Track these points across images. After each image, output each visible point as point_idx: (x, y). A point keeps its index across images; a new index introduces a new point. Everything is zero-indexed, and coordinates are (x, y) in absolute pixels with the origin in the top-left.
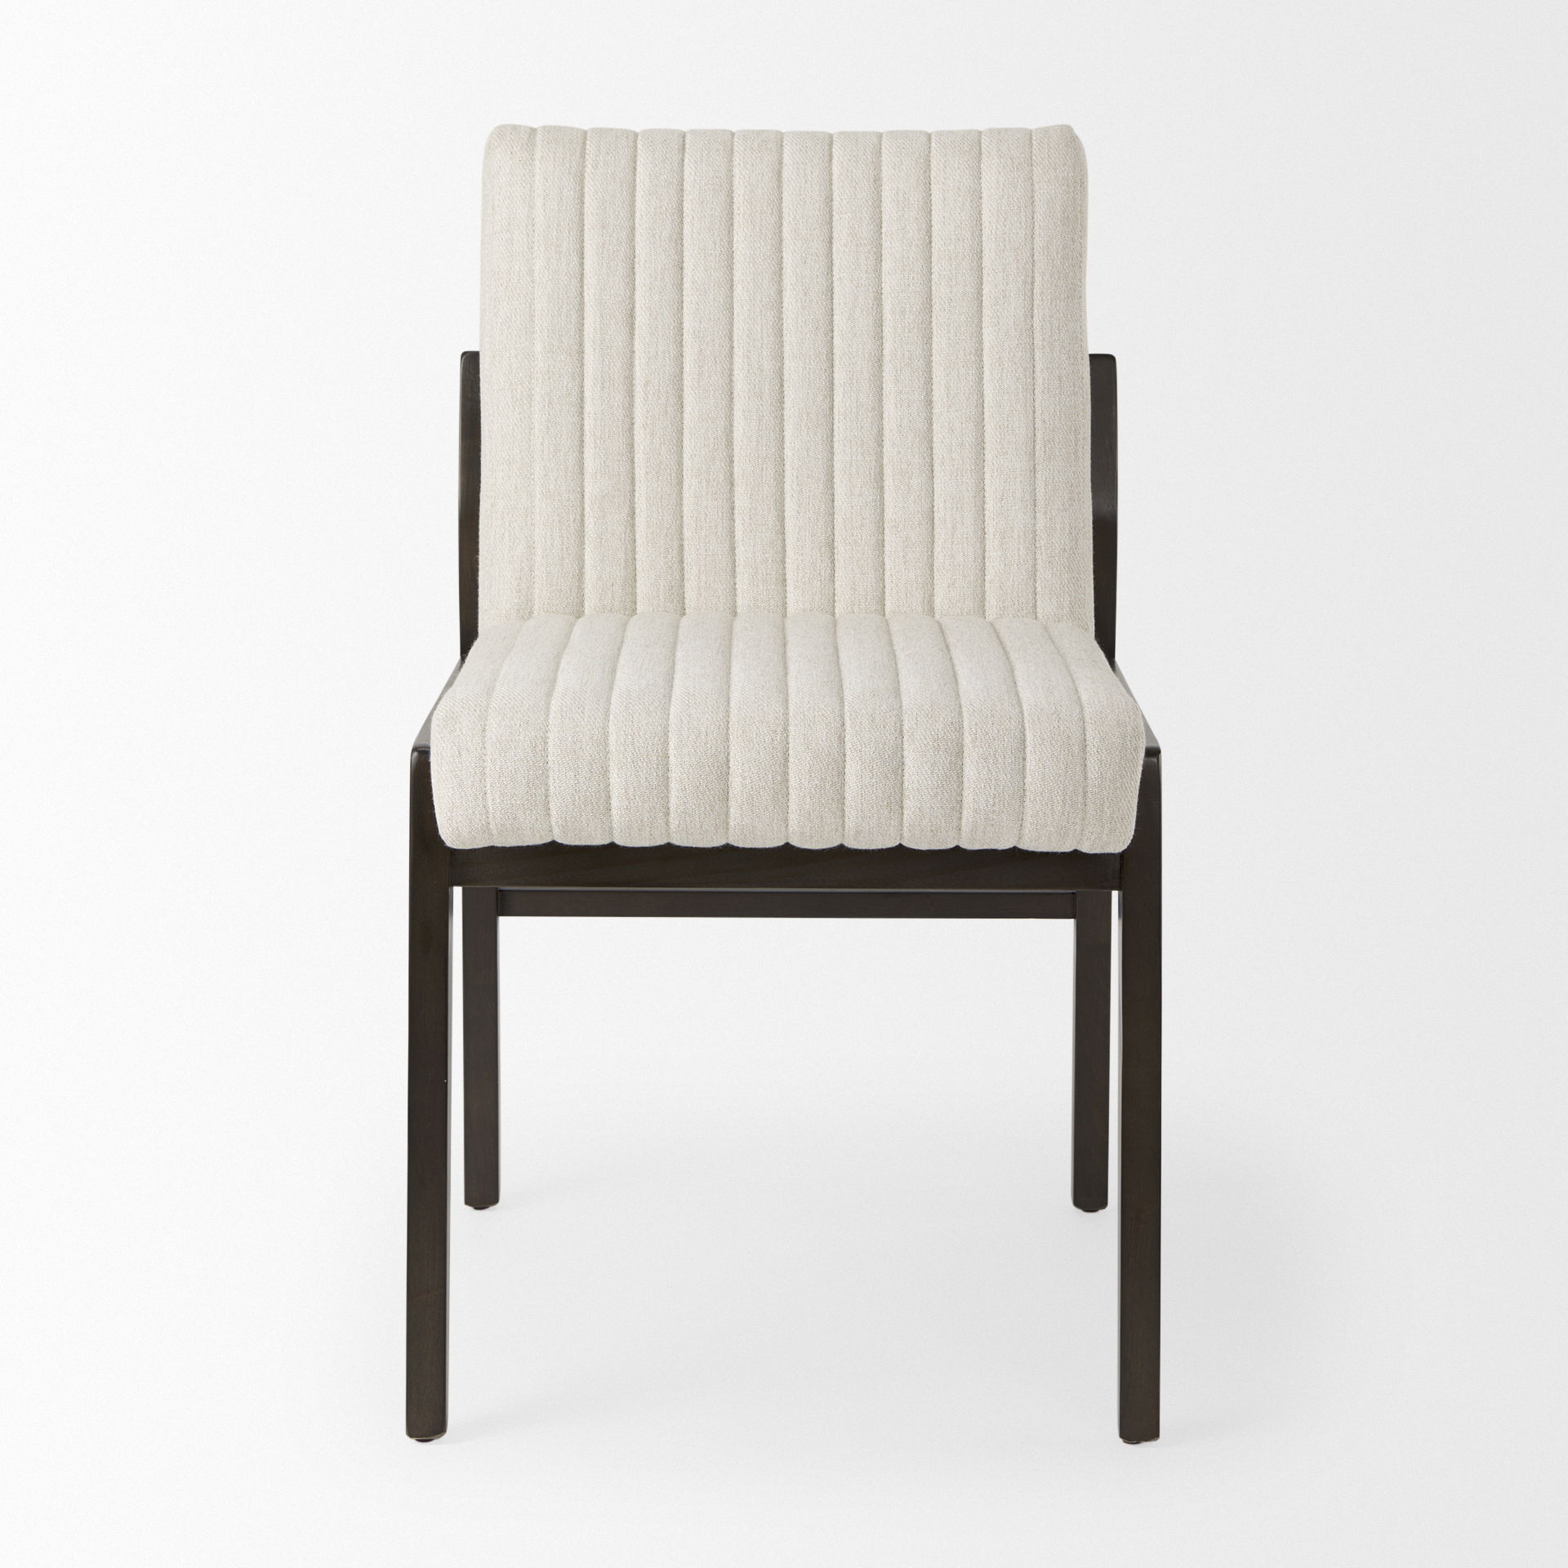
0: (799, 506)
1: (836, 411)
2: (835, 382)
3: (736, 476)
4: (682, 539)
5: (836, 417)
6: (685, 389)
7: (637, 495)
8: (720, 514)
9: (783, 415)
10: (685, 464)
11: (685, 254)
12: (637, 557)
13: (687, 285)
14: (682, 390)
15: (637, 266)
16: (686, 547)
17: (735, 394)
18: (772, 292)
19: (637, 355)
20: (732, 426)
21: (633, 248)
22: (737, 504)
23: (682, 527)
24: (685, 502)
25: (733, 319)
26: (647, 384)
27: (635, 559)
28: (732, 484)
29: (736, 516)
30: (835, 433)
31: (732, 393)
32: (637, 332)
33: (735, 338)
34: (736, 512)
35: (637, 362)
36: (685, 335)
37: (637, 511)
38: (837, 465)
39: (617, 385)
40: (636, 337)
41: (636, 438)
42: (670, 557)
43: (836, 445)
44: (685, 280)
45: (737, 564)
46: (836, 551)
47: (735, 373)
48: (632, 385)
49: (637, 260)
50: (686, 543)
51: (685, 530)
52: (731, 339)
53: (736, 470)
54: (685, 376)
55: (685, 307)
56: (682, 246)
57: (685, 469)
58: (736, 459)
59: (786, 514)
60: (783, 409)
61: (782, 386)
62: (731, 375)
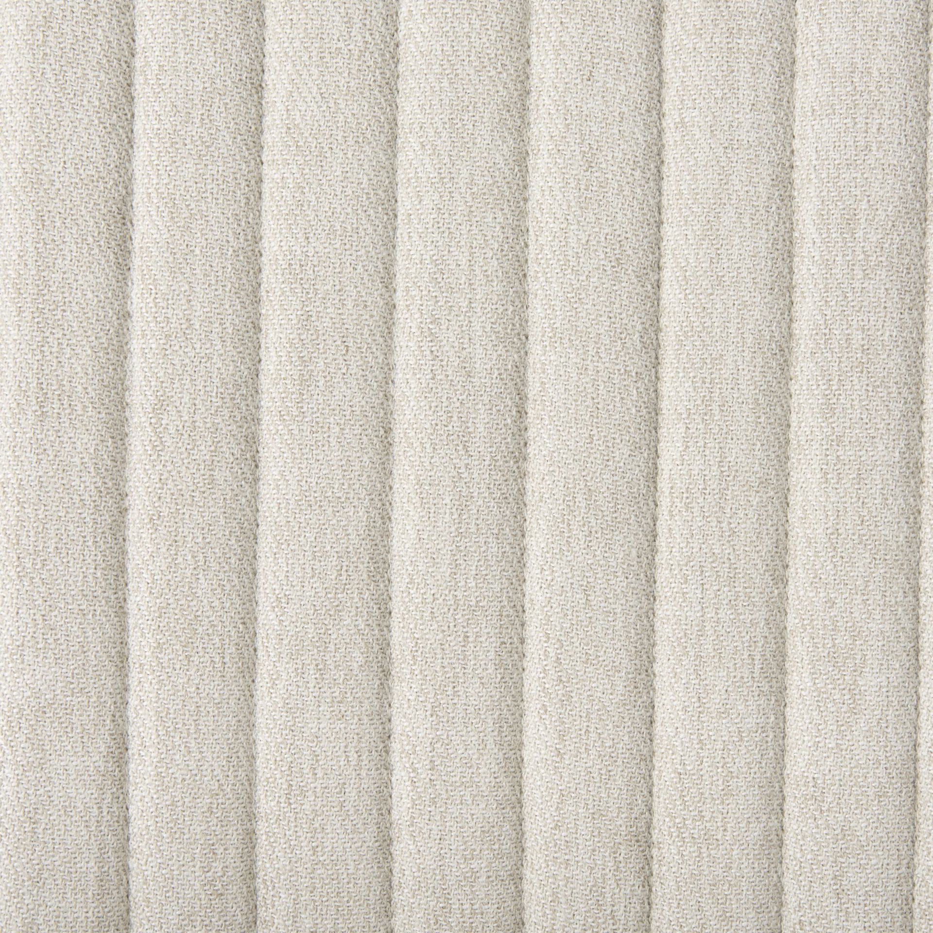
0: (562, 737)
1: (663, 484)
2: (664, 404)
3: (396, 653)
4: (251, 817)
5: (664, 501)
6: (266, 419)
7: (133, 702)
8: (353, 756)
9: (522, 492)
10: (261, 618)
11: (269, 48)
12: (133, 863)
13: (272, 137)
14: (257, 421)
15: (138, 80)
16: (262, 840)
17: (398, 433)
18: (500, 159)
19: (137, 325)
20: (386, 518)
21: (129, 31)
22: (399, 725)
23: (251, 783)
24: (261, 719)
25: (395, 229)
26: (161, 406)
27: (126, 870)
28: (386, 673)
29: (395, 758)
30: (662, 542)
31: (388, 431)
32: (136, 262)
33: (400, 283)
34: (395, 746)
35: (135, 345)
36: (265, 272)
37: (134, 745)
38: (664, 630)
39: (79, 407)
40: (135, 275)
41: (131, 549)
42: (218, 866)
43: (662, 575)
44: (268, 120)
45: (395, 882)
46: (655, 852)
47: (399, 376)
48: (122, 405)
49: (138, 63)
50: (262, 827)
51: (260, 793)
52: (388, 283)
53: (397, 636)
54: (265, 382)
55: (266, 196)
56: (262, 24)
57: (261, 633)
58: (396, 606)
59: (526, 754)
60: (523, 475)
61: (522, 413)
62: (388, 380)
